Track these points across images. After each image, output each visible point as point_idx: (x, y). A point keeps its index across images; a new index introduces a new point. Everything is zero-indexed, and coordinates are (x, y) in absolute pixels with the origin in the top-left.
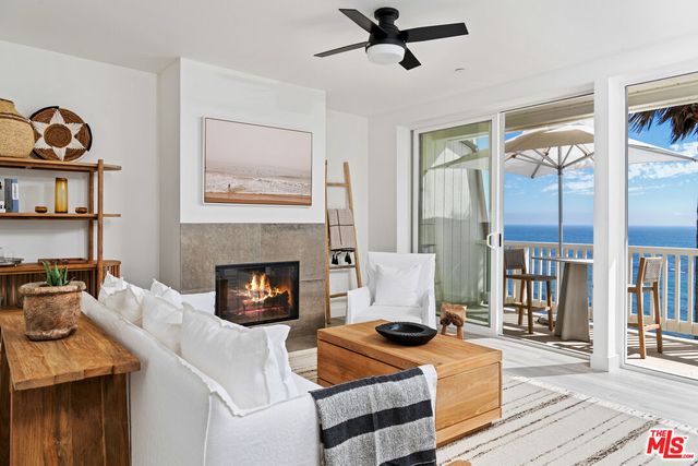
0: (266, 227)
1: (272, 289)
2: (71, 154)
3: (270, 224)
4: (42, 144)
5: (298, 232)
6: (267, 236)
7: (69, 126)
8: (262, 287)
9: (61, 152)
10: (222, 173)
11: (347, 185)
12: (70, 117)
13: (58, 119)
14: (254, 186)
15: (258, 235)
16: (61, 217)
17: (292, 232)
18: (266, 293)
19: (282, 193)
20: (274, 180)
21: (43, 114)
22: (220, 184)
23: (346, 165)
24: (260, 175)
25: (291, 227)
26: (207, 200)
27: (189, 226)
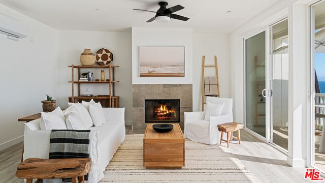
0: (165, 86)
1: (168, 110)
2: (108, 63)
3: (166, 85)
4: (100, 60)
5: (178, 88)
6: (165, 89)
7: (107, 54)
8: (164, 109)
9: (105, 62)
10: (146, 66)
11: (216, 66)
12: (107, 51)
13: (104, 52)
14: (159, 70)
15: (161, 89)
16: (102, 82)
17: (176, 88)
18: (166, 112)
19: (170, 72)
20: (167, 67)
21: (100, 51)
22: (145, 70)
23: (215, 57)
24: (161, 66)
25: (176, 85)
26: (141, 76)
27: (135, 85)
